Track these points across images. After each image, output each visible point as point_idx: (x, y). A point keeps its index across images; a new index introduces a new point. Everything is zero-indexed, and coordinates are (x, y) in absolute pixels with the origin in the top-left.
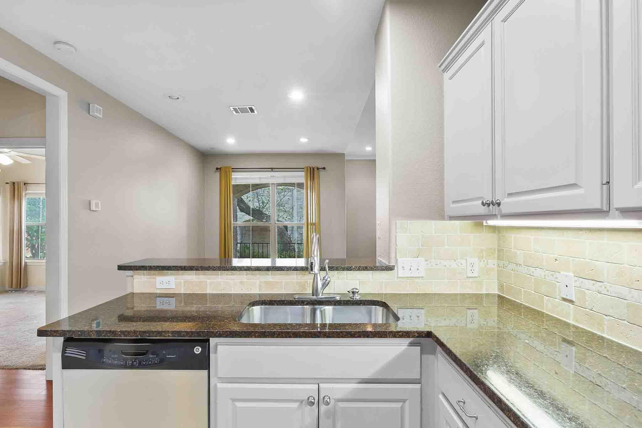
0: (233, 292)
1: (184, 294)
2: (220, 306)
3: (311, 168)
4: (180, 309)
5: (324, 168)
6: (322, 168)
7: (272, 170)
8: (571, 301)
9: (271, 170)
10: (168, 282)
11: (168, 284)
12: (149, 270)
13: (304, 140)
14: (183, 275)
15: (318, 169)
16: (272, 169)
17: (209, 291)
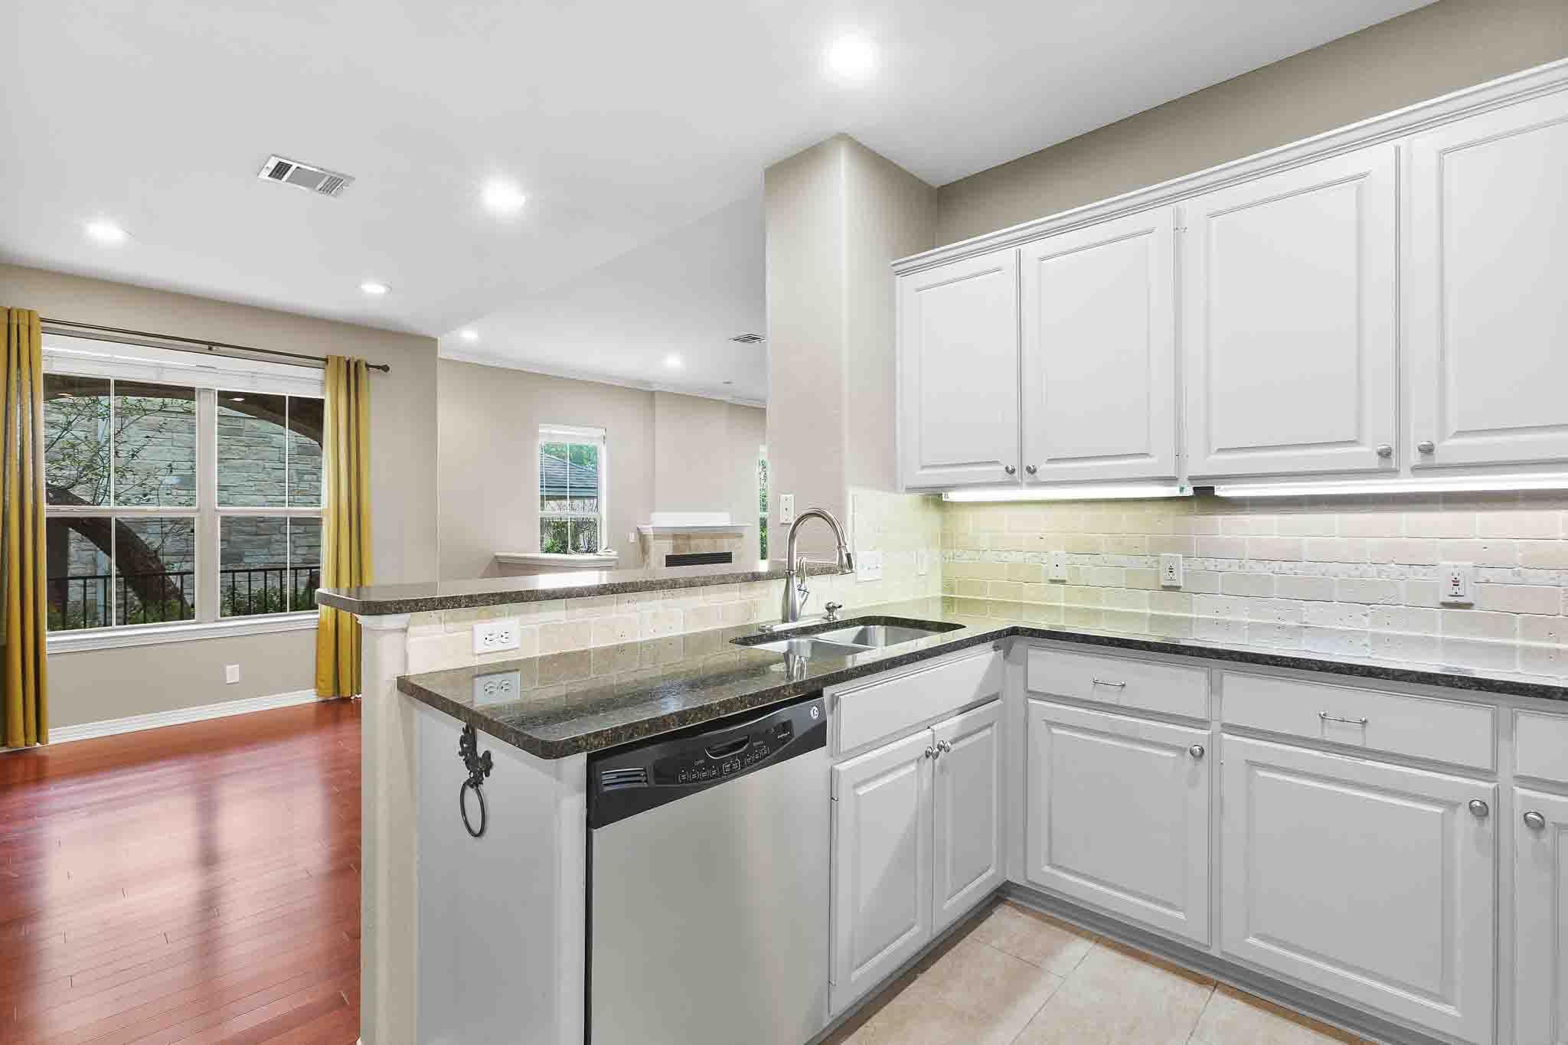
0: (639, 639)
1: (542, 659)
2: (614, 673)
3: (348, 363)
4: (534, 696)
5: (386, 368)
6: (378, 367)
7: (210, 349)
8: (1063, 582)
9: (207, 347)
10: (504, 634)
11: (504, 640)
12: (466, 607)
13: (374, 289)
14: (538, 611)
15: (368, 366)
16: (211, 346)
17: (594, 643)
